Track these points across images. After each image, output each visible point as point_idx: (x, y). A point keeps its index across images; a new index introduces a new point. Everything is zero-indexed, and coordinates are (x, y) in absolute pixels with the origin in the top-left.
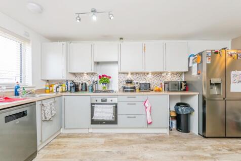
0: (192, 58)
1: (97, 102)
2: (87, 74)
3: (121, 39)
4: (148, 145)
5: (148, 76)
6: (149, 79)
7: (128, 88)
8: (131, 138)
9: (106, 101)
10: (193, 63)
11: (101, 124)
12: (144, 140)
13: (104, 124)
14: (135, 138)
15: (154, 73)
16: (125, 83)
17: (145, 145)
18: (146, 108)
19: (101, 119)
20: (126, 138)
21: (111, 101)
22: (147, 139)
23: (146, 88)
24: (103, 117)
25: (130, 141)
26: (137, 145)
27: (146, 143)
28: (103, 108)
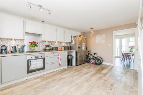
0: (72, 37)
1: (32, 59)
2: (15, 40)
3: (43, 22)
4: (62, 73)
5: (56, 43)
6: (56, 44)
7: (47, 49)
8: (53, 74)
9: (38, 57)
10: (73, 39)
11: (34, 72)
12: (59, 73)
13: (37, 71)
14: (55, 73)
15: (58, 42)
16: (45, 46)
17: (61, 74)
18: (59, 58)
19: (35, 68)
20: (51, 74)
21: (41, 57)
22: (60, 72)
23: (56, 49)
24: (37, 67)
25: (54, 75)
26: (58, 75)
27: (61, 73)
28: (36, 61)
